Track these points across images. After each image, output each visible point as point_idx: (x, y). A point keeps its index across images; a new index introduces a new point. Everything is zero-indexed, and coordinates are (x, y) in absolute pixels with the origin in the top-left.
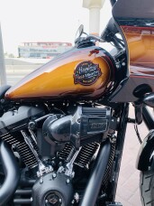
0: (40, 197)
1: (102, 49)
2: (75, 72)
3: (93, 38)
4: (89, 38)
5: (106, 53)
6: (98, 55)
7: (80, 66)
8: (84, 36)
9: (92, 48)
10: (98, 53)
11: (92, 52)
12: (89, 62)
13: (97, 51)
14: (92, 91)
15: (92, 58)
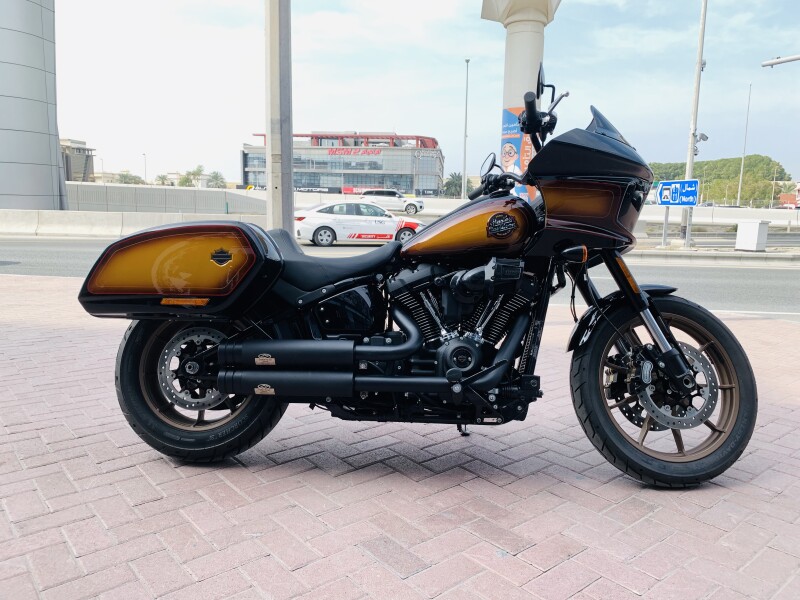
0: (448, 358)
1: (521, 199)
2: (489, 224)
3: (510, 177)
4: (505, 177)
5: (525, 204)
6: (514, 207)
7: (494, 217)
8: (496, 172)
9: (508, 199)
10: (514, 203)
11: (507, 203)
12: (504, 214)
13: (514, 201)
14: (507, 245)
15: (507, 209)
